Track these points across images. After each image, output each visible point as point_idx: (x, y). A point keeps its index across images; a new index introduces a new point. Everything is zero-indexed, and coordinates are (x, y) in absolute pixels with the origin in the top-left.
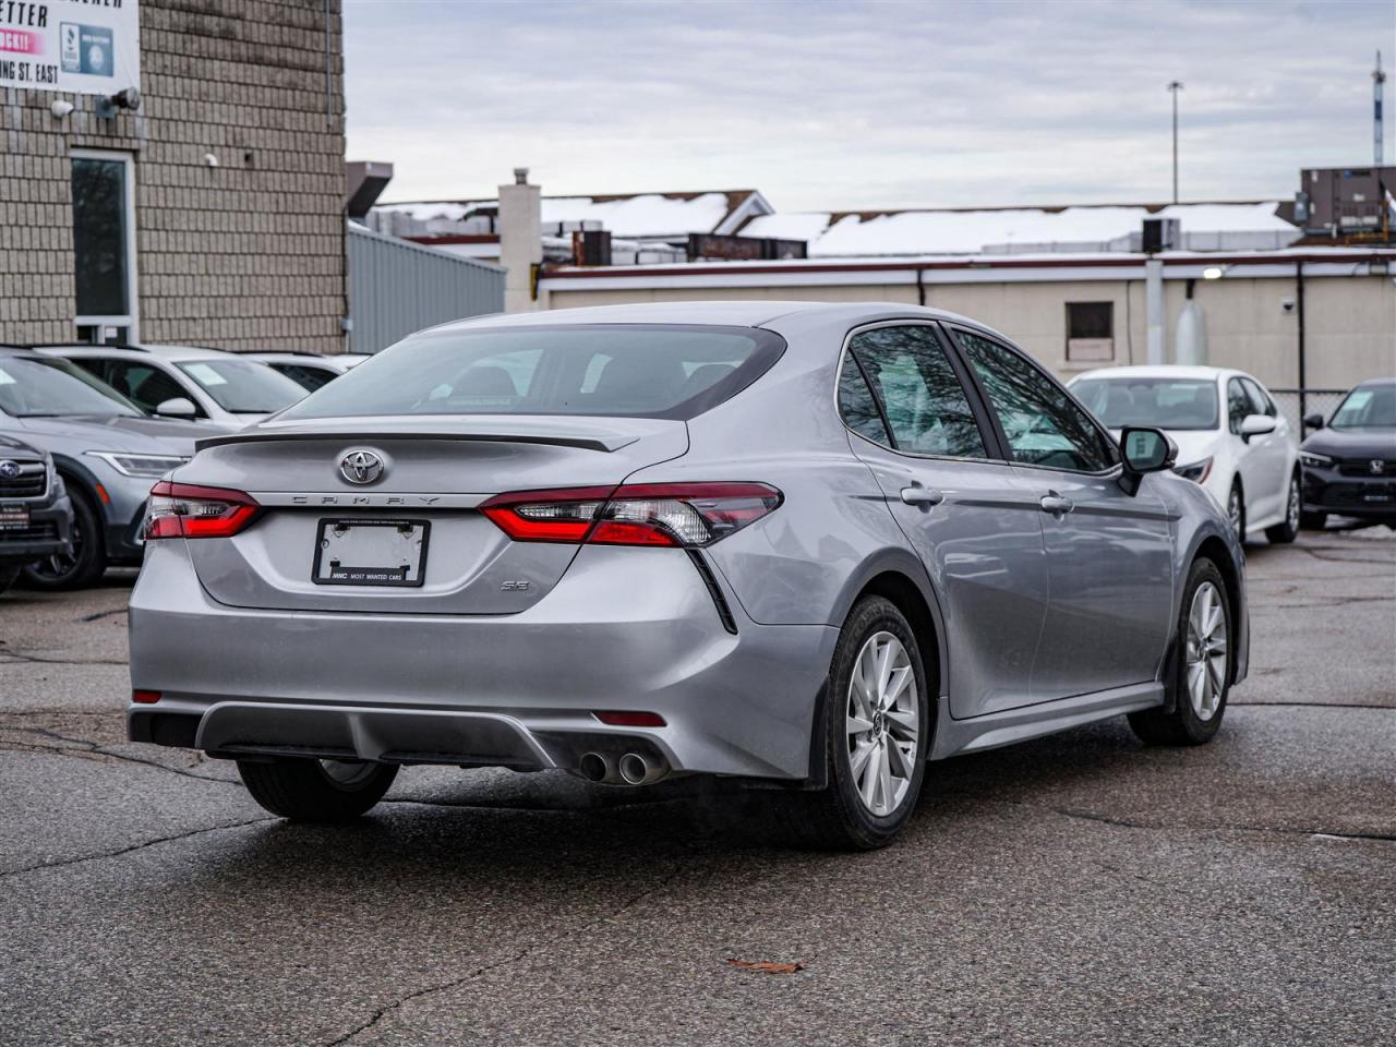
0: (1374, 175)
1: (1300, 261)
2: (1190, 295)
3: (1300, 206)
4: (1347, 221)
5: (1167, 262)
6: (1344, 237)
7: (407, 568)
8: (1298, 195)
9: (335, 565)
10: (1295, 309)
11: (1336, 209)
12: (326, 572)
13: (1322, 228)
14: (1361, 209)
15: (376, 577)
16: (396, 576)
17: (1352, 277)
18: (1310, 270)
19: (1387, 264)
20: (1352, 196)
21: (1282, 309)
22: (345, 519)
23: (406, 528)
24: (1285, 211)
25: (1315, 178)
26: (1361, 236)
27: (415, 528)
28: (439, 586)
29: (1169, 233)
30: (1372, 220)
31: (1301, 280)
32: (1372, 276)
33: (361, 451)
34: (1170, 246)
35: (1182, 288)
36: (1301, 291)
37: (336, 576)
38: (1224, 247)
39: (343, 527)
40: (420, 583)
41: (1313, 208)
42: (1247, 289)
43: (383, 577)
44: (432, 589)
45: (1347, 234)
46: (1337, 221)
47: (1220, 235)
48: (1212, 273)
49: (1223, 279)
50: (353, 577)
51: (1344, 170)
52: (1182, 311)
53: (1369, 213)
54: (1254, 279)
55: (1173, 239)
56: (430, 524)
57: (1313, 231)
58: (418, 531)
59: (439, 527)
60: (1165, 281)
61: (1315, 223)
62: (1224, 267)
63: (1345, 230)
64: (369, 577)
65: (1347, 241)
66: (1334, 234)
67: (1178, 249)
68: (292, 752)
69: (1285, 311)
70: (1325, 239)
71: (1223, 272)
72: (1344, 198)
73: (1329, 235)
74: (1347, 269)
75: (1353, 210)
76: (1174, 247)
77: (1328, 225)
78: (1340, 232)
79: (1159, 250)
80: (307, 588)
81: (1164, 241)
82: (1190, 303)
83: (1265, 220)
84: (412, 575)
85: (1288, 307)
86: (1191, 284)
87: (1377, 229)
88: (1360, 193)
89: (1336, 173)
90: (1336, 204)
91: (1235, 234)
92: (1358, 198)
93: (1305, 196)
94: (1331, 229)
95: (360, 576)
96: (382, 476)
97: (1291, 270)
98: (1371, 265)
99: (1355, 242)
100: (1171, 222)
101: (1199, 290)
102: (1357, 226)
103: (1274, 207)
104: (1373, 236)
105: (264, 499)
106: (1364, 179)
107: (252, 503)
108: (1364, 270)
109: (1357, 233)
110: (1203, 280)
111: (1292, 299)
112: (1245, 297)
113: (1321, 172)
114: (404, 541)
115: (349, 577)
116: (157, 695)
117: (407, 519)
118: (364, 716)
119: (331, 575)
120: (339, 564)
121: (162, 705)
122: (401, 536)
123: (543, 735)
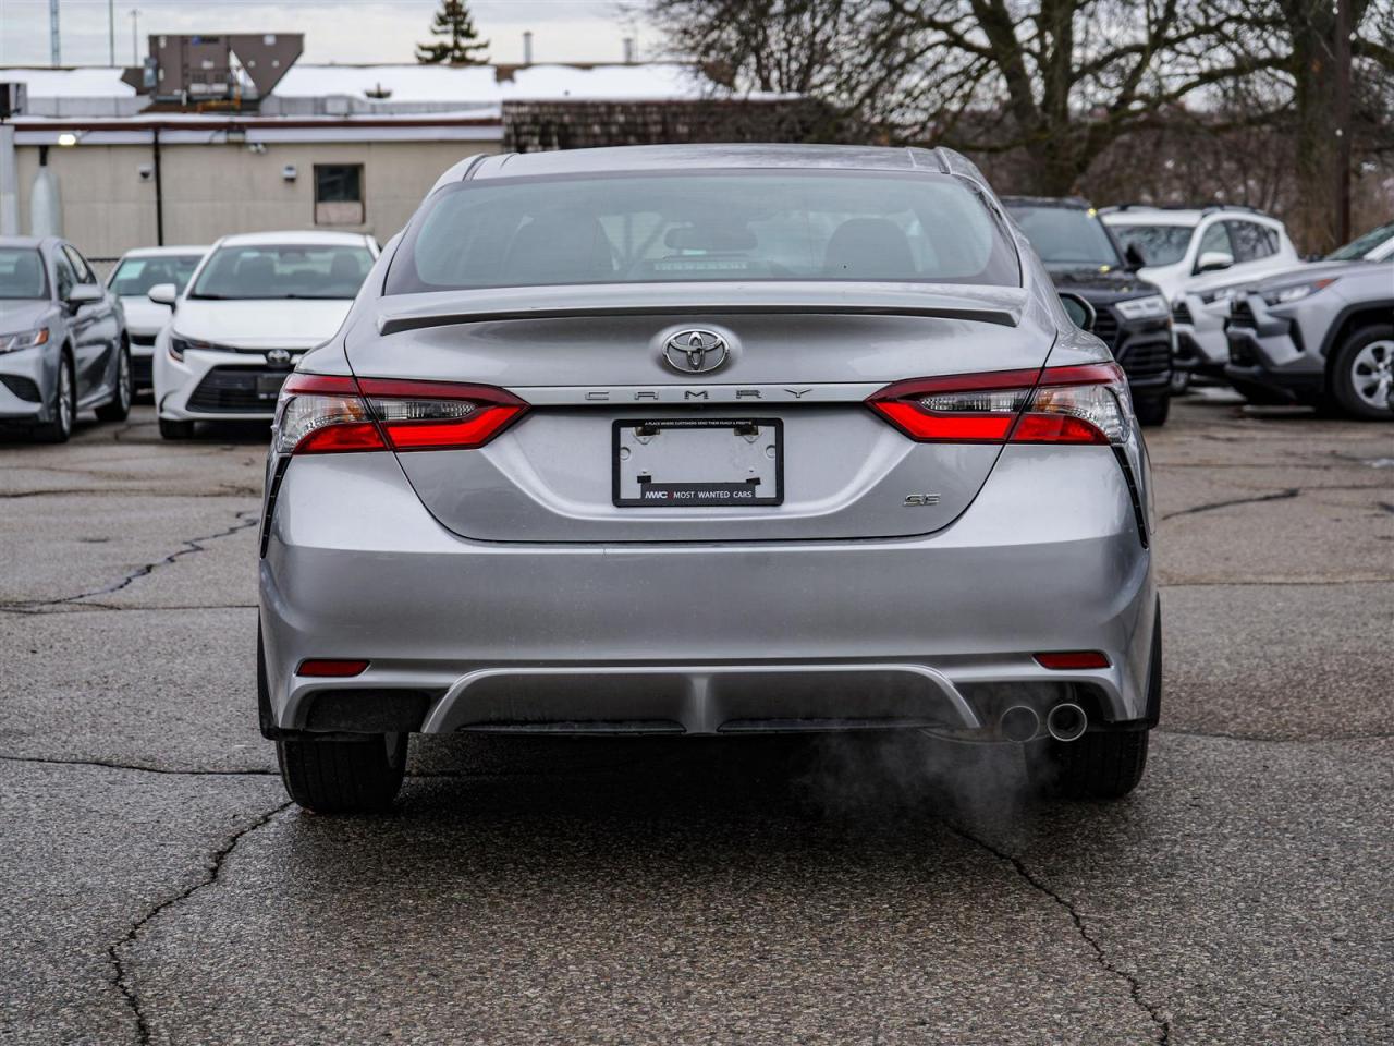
0: (222, 41)
1: (156, 128)
2: (43, 162)
3: (149, 72)
4: (196, 88)
5: (19, 128)
6: (193, 104)
7: (757, 481)
8: (146, 61)
9: (644, 480)
10: (152, 177)
11: (185, 76)
12: (631, 490)
13: (171, 94)
14: (211, 77)
15: (711, 495)
16: (739, 493)
17: (209, 145)
18: (166, 137)
19: (243, 132)
20: (200, 63)
21: (139, 177)
22: (653, 421)
23: (746, 430)
24: (132, 76)
25: (163, 44)
26: (213, 103)
27: (761, 429)
28: (803, 505)
29: (17, 98)
30: (221, 88)
31: (157, 147)
32: (229, 144)
33: (695, 331)
34: (18, 111)
35: (35, 155)
36: (157, 159)
37: (650, 495)
38: (62, 113)
39: (648, 430)
40: (778, 500)
41: (161, 75)
42: (102, 154)
43: (724, 495)
44: (792, 509)
45: (196, 102)
46: (186, 88)
47: (58, 100)
48: (67, 139)
49: (78, 146)
50: (677, 495)
51: (192, 37)
52: (35, 179)
53: (219, 80)
54: (109, 146)
55: (21, 105)
56: (782, 424)
57: (162, 98)
58: (767, 433)
59: (794, 427)
60: (18, 147)
61: (164, 90)
62: (79, 133)
63: (195, 98)
64: (701, 495)
65: (200, 109)
66: (184, 102)
67: (26, 114)
68: (579, 730)
69: (142, 178)
70: (175, 106)
71: (78, 139)
72: (193, 65)
73: (179, 102)
74: (204, 136)
75: (202, 78)
76: (23, 111)
77: (177, 92)
78: (189, 99)
79: (8, 116)
80: (604, 511)
81: (12, 107)
82: (43, 170)
83: (108, 85)
84: (766, 490)
85: (145, 175)
86: (44, 151)
87: (227, 97)
88: (209, 60)
89: (184, 40)
90: (186, 71)
91: (73, 100)
92: (207, 65)
93: (154, 62)
94: (181, 95)
95: (689, 495)
96: (726, 364)
97: (147, 137)
98: (228, 132)
99: (207, 110)
100: (18, 86)
101: (52, 155)
102: (206, 94)
103: (120, 73)
104: (225, 103)
105: (533, 396)
106: (212, 47)
107: (516, 402)
108: (221, 137)
109: (210, 100)
110: (58, 146)
111: (149, 166)
112: (100, 164)
113: (170, 38)
114: (747, 447)
115: (670, 495)
116: (356, 666)
117: (746, 417)
118: (715, 677)
119: (643, 494)
120: (649, 478)
121: (367, 678)
122: (742, 440)
123: (964, 688)
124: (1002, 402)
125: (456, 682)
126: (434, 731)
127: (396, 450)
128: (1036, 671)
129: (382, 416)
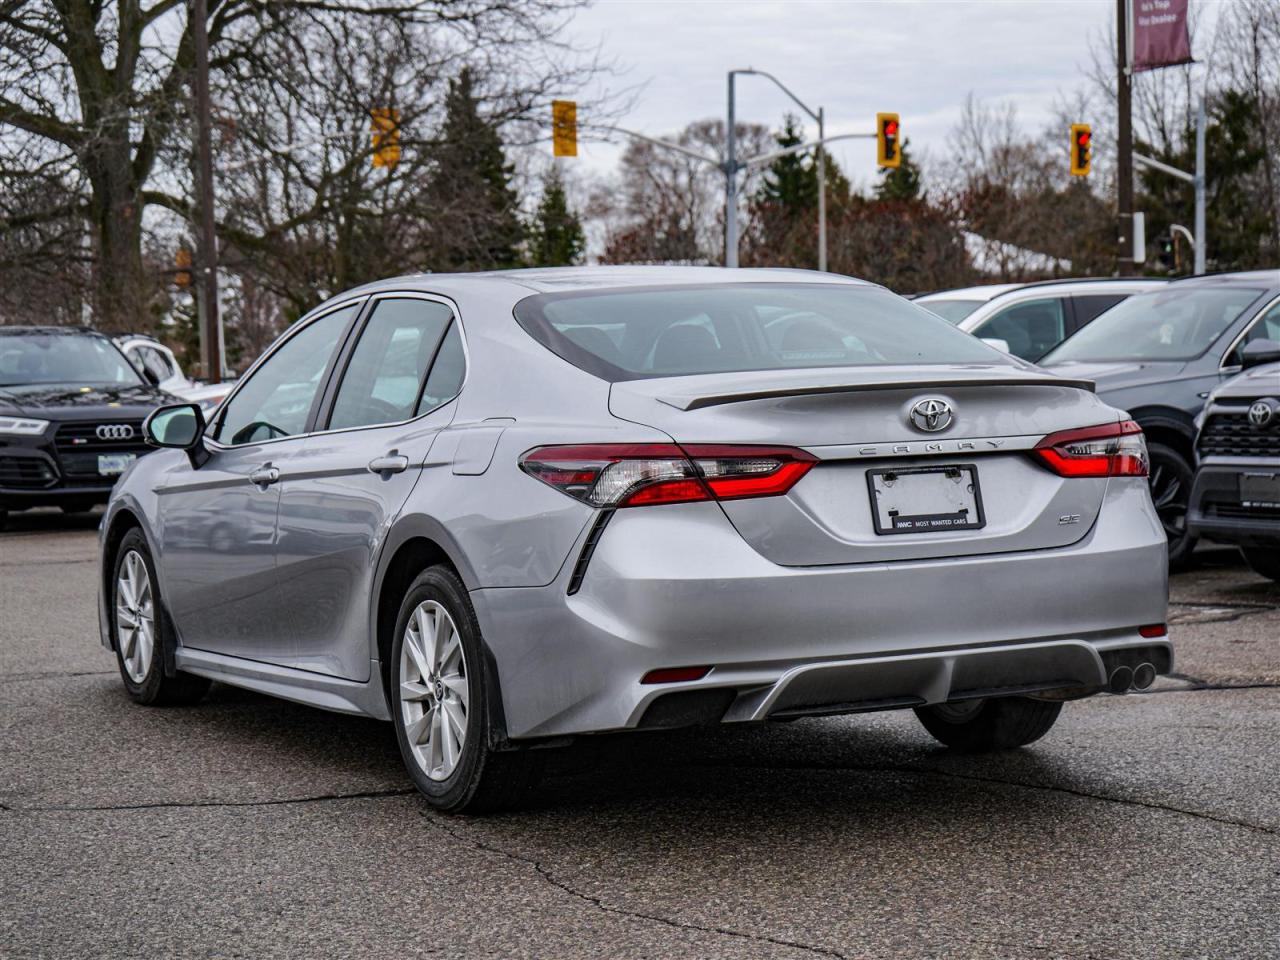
7: (965, 512)
9: (893, 514)
12: (886, 523)
15: (940, 523)
16: (954, 521)
22: (892, 469)
23: (953, 473)
27: (962, 472)
28: (999, 527)
33: (932, 399)
37: (901, 525)
39: (890, 477)
40: (979, 526)
43: (948, 522)
44: (991, 531)
50: (918, 524)
56: (975, 468)
58: (966, 475)
59: (985, 468)
64: (933, 523)
80: (871, 540)
84: (972, 518)
95: (925, 524)
96: (952, 424)
105: (823, 453)
107: (808, 458)
114: (955, 486)
115: (914, 524)
116: (700, 671)
117: (952, 465)
118: (959, 659)
119: (894, 524)
120: (896, 513)
121: (709, 680)
122: (950, 482)
123: (1104, 654)
124: (1098, 448)
125: (782, 677)
126: (760, 718)
127: (718, 499)
128: (1138, 640)
129: (703, 473)
